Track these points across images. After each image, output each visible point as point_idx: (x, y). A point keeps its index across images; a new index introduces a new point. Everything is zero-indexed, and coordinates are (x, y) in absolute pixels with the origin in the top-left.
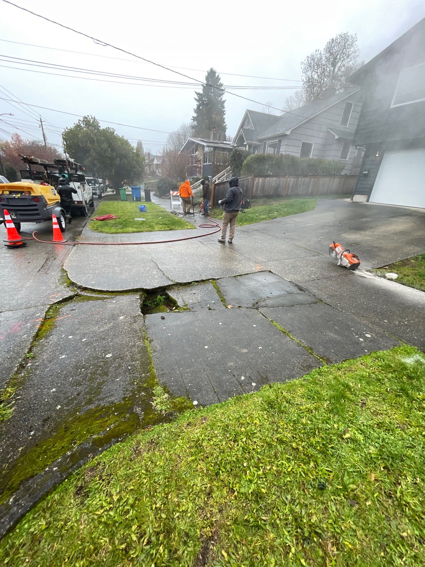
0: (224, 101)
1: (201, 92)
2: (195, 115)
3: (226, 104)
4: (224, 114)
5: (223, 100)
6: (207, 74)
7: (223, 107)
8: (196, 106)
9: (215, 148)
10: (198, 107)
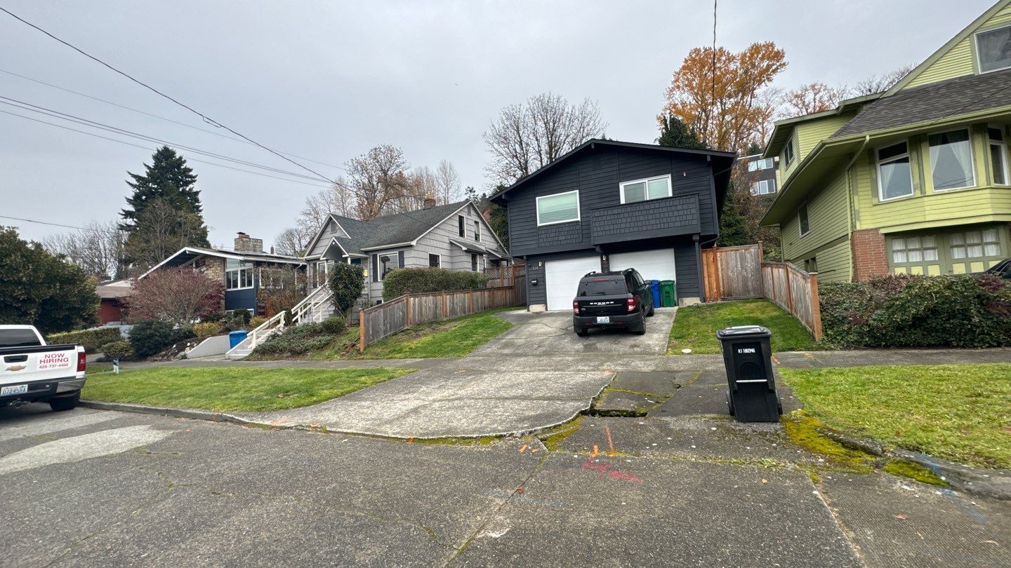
0: (197, 193)
1: (145, 175)
2: (131, 208)
3: (200, 197)
4: (201, 211)
5: (195, 190)
6: (156, 152)
7: (197, 201)
8: (133, 194)
9: (258, 264)
10: (137, 197)
